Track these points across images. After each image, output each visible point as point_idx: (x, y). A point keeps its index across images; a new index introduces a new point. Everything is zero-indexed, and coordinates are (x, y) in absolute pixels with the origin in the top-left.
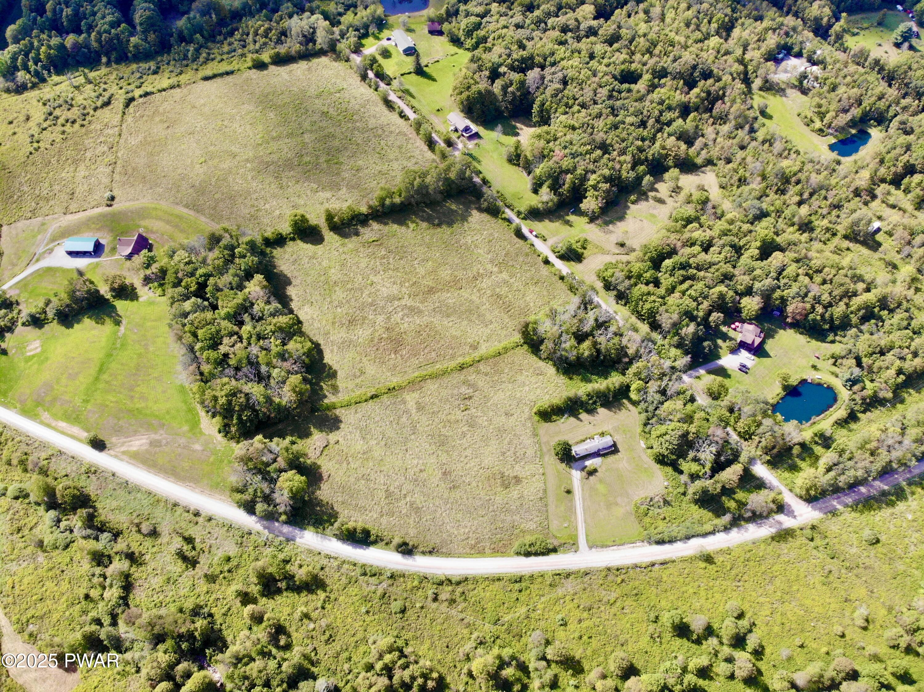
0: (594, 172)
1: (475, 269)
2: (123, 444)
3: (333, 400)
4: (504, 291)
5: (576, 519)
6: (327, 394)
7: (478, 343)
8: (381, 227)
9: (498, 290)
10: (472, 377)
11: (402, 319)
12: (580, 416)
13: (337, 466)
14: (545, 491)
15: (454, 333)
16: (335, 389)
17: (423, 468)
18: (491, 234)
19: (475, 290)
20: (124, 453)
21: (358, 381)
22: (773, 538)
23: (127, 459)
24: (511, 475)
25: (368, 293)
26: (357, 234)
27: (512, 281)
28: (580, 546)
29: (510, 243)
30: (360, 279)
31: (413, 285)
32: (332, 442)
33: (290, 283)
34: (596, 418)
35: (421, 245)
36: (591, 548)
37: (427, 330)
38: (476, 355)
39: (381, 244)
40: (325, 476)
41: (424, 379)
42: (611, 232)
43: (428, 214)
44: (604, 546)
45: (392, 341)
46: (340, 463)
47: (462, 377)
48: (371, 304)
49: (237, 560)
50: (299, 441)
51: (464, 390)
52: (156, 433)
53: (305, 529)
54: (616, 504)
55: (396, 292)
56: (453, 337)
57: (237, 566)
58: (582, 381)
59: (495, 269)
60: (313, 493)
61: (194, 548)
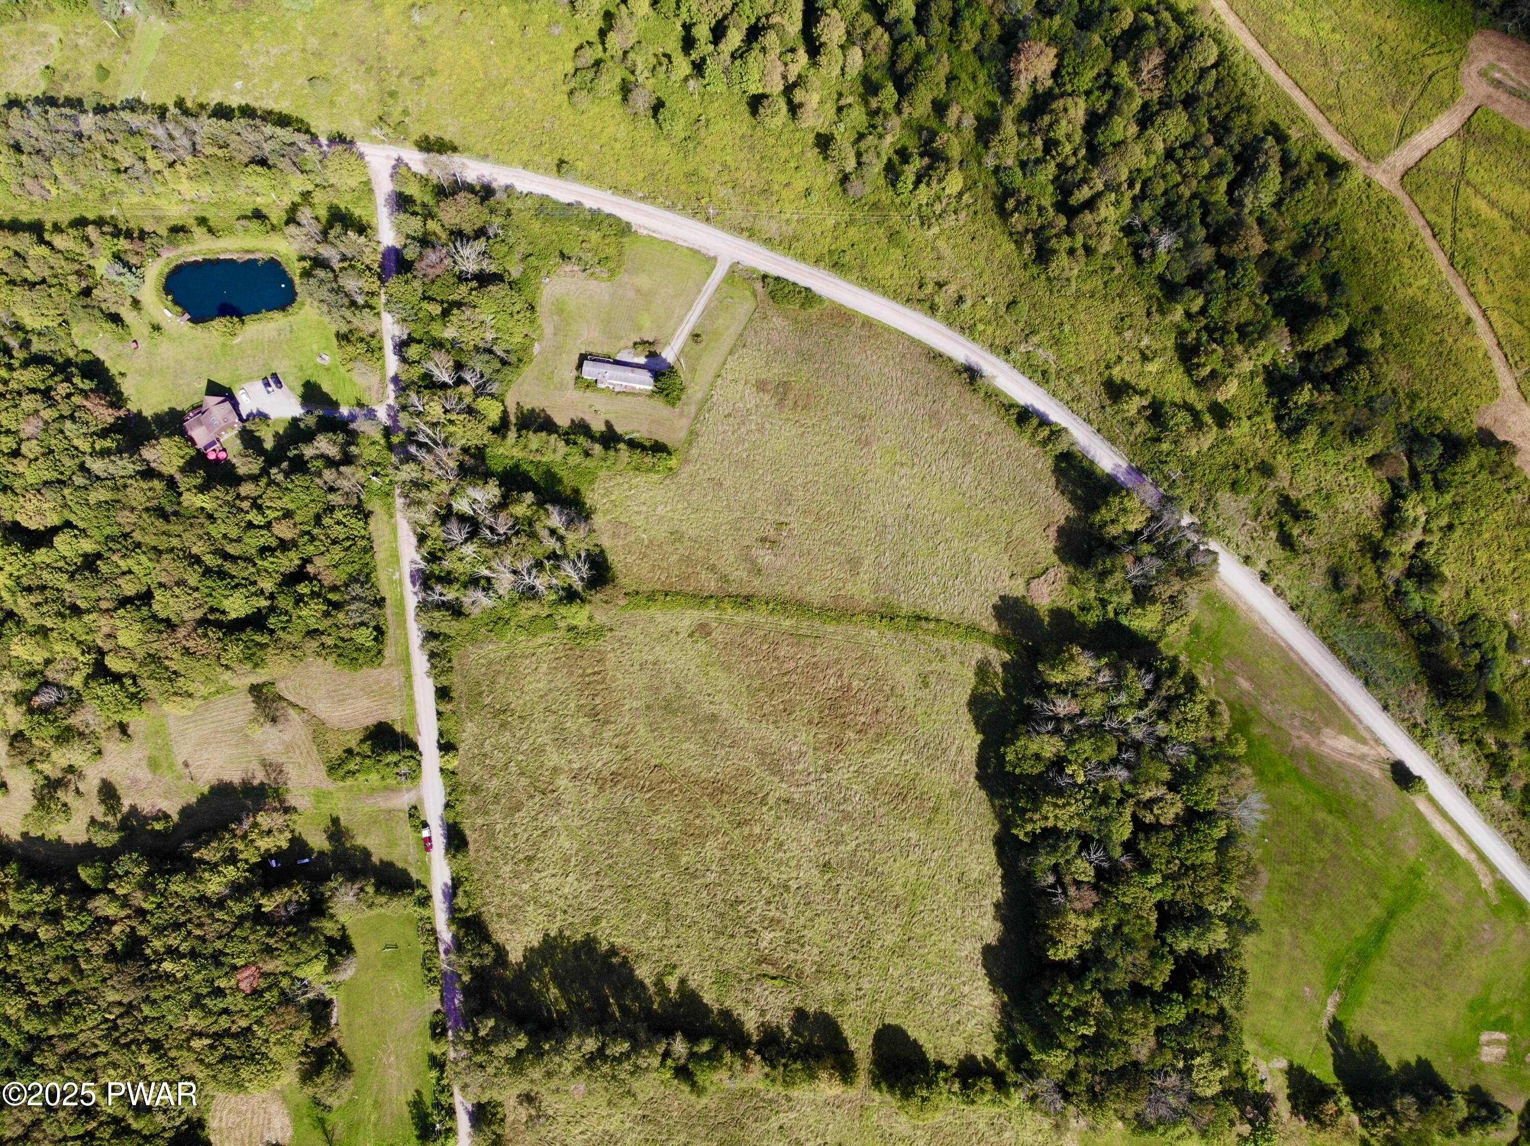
0: (202, 899)
1: (601, 803)
2: (1362, 757)
3: (994, 651)
4: (577, 724)
5: (710, 301)
6: (999, 670)
7: (691, 635)
8: (739, 1010)
9: (587, 731)
10: (739, 573)
11: (802, 754)
12: (604, 428)
13: (1028, 537)
14: (731, 353)
15: (723, 675)
16: (982, 670)
17: (897, 468)
18: (516, 875)
19: (632, 750)
20: (1364, 742)
21: (936, 666)
22: (455, 149)
23: (1360, 727)
24: (767, 397)
25: (842, 848)
26: (800, 1015)
27: (545, 739)
28: (727, 267)
29: (492, 836)
30: (843, 889)
31: (746, 822)
32: (1020, 582)
33: (987, 951)
34: (581, 415)
35: (678, 917)
36: (715, 259)
37: (767, 709)
38: (708, 614)
39: (759, 962)
40: (1052, 532)
41: (823, 612)
42: (266, 765)
43: (619, 998)
44: (695, 252)
45: (844, 716)
46: (1021, 540)
47: (756, 583)
48: (847, 817)
49: (1223, 478)
50: (1075, 610)
51: (765, 557)
52: (1307, 746)
53: (1108, 475)
54: (638, 291)
55: (787, 821)
56: (728, 669)
57: (1223, 468)
58: (560, 481)
59: (562, 781)
60: (1080, 517)
61: (1281, 525)
